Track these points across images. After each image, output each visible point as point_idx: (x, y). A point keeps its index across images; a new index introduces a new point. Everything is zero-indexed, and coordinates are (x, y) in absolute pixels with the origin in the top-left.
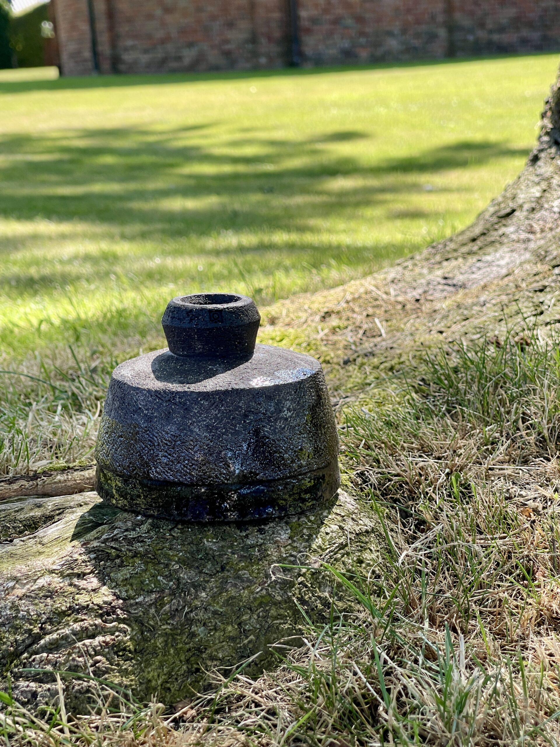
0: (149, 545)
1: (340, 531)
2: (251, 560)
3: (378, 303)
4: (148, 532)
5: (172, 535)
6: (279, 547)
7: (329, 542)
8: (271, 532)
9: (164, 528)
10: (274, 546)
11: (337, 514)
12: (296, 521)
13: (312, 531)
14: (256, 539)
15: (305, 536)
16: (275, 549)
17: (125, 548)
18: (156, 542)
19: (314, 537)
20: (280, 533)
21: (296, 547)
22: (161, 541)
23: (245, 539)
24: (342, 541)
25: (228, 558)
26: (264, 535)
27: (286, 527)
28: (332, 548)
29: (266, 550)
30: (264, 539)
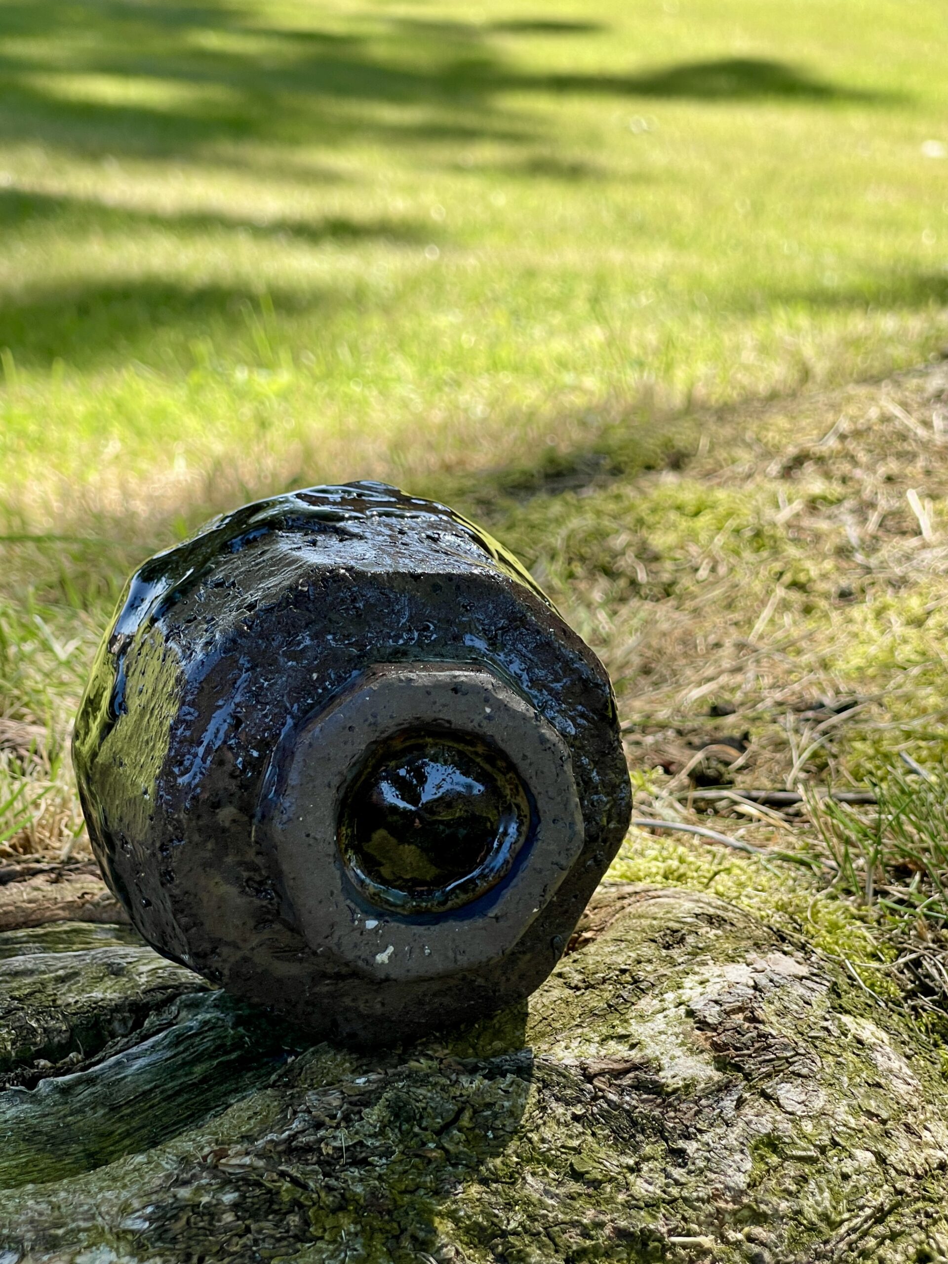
0: (380, 1178)
1: (877, 1169)
2: (645, 1245)
3: (907, 447)
4: (382, 1133)
5: (443, 1148)
6: (719, 1211)
7: (849, 1202)
8: (701, 1164)
9: (424, 1124)
10: (709, 1208)
11: (870, 1115)
12: (768, 1135)
13: (807, 1169)
14: (662, 1180)
15: (788, 1181)
16: (710, 1215)
17: (316, 1181)
18: (400, 1168)
19: (812, 1185)
20: (726, 1168)
21: (765, 1215)
22: (413, 1166)
23: (631, 1178)
24: (881, 1199)
25: (586, 1235)
26: (682, 1171)
27: (742, 1152)
28: (856, 1221)
29: (684, 1219)
30: (682, 1184)
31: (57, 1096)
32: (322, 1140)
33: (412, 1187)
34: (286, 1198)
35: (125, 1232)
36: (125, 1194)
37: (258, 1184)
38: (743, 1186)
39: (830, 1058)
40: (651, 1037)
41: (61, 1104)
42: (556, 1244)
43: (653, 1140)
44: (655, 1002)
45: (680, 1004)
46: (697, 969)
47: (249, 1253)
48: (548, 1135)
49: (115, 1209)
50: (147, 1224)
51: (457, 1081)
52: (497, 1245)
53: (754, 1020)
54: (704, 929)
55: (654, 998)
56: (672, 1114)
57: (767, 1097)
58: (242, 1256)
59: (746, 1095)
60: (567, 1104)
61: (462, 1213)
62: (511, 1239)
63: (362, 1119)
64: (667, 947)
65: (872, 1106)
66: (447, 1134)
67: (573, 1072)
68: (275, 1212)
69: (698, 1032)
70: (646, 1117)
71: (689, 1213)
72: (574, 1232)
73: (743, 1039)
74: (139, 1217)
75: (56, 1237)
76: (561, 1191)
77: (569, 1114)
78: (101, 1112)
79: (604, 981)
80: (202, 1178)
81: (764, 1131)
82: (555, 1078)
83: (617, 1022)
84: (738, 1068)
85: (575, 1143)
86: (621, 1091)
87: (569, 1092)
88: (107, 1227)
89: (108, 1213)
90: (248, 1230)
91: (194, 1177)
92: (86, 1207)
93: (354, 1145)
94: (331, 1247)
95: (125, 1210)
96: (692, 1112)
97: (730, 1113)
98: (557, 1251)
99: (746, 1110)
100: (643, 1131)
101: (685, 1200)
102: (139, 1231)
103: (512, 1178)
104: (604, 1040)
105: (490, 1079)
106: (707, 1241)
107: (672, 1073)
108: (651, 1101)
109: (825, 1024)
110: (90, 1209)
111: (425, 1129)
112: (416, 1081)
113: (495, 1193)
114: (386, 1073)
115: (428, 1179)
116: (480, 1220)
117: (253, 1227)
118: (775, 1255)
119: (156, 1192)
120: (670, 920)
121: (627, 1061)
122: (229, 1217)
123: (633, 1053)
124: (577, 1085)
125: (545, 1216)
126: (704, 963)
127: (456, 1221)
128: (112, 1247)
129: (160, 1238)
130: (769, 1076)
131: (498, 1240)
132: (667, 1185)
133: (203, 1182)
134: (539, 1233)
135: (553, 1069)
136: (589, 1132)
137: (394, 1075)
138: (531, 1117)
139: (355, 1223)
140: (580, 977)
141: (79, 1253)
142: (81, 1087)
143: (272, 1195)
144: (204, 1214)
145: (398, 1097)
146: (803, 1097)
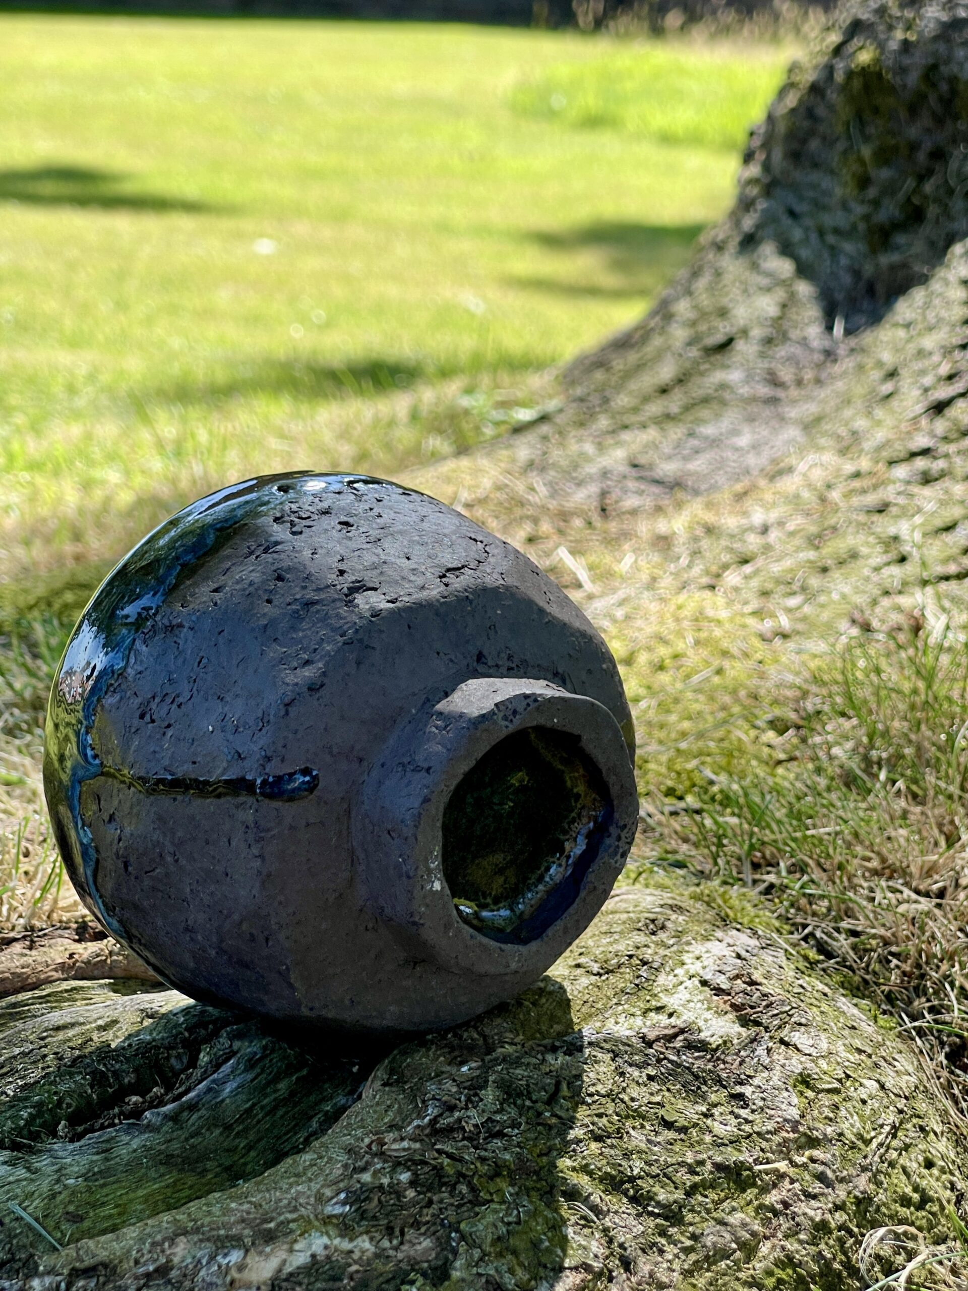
0: (518, 1145)
1: (882, 1094)
2: (739, 1175)
3: (527, 511)
4: (503, 1109)
5: (556, 1116)
6: (785, 1140)
7: (872, 1122)
8: (761, 1103)
9: (534, 1098)
10: (777, 1139)
11: (860, 1051)
12: (801, 1074)
13: (836, 1098)
14: (734, 1122)
15: (826, 1110)
16: (779, 1145)
17: (470, 1154)
18: (532, 1136)
19: (843, 1113)
20: (779, 1104)
21: (817, 1139)
22: (540, 1133)
23: (709, 1122)
24: (892, 1118)
25: (692, 1172)
26: (747, 1111)
27: (787, 1089)
28: (881, 1138)
29: (762, 1150)
30: (751, 1122)
31: (170, 1124)
32: (459, 1120)
33: (545, 1151)
34: (451, 1171)
35: (329, 1217)
36: (315, 1186)
37: (424, 1163)
38: (797, 1117)
39: (815, 1009)
40: (682, 1005)
41: (177, 1129)
42: (674, 1182)
43: (715, 1089)
44: (671, 977)
45: (691, 977)
46: (686, 948)
47: (438, 1221)
48: (635, 1095)
49: (312, 1200)
50: (348, 1208)
51: (544, 1060)
52: (628, 1190)
53: (752, 983)
54: (673, 917)
55: (668, 974)
56: (722, 1066)
57: (787, 1044)
58: (434, 1224)
59: (771, 1044)
60: (639, 1066)
61: (592, 1167)
62: (639, 1182)
63: (482, 1100)
64: (653, 933)
65: (858, 1043)
66: (557, 1102)
67: (634, 1040)
68: (445, 1184)
69: (715, 998)
70: (704, 1071)
71: (764, 1144)
72: (684, 1170)
73: (754, 998)
74: (336, 1203)
75: (270, 1230)
76: (659, 1139)
77: (644, 1075)
78: (217, 1132)
79: (619, 967)
80: (375, 1164)
81: (797, 1071)
82: (621, 1047)
83: (648, 998)
84: (757, 1023)
85: (657, 1099)
86: (678, 1052)
87: (637, 1057)
88: (312, 1216)
89: (308, 1204)
90: (430, 1203)
91: (367, 1162)
92: (285, 1202)
93: (486, 1122)
94: (503, 1207)
95: (320, 1198)
96: (737, 1062)
97: (767, 1061)
98: (676, 1188)
99: (775, 1057)
100: (705, 1083)
101: (759, 1134)
102: (341, 1215)
103: (619, 1133)
104: (645, 1012)
105: (570, 1055)
106: (782, 1166)
107: (709, 1033)
108: (703, 1057)
109: (800, 982)
110: (290, 1203)
111: (535, 1102)
112: (512, 1064)
113: (612, 1146)
114: (483, 1060)
115: (557, 1141)
116: (609, 1170)
117: (435, 1198)
118: (834, 1171)
119: (342, 1180)
120: (642, 912)
121: (674, 1027)
122: (411, 1194)
123: (673, 1020)
124: (641, 1051)
125: (657, 1161)
126: (689, 944)
127: (590, 1174)
128: (322, 1232)
129: (362, 1218)
130: (780, 1027)
131: (627, 1186)
132: (740, 1124)
133: (378, 1166)
134: (658, 1175)
135: (617, 1041)
136: (664, 1088)
137: (491, 1061)
138: (615, 1082)
139: (512, 1185)
140: (598, 965)
141: (296, 1241)
142: (185, 1114)
143: (438, 1170)
144: (391, 1193)
145: (502, 1079)
146: (811, 1042)
